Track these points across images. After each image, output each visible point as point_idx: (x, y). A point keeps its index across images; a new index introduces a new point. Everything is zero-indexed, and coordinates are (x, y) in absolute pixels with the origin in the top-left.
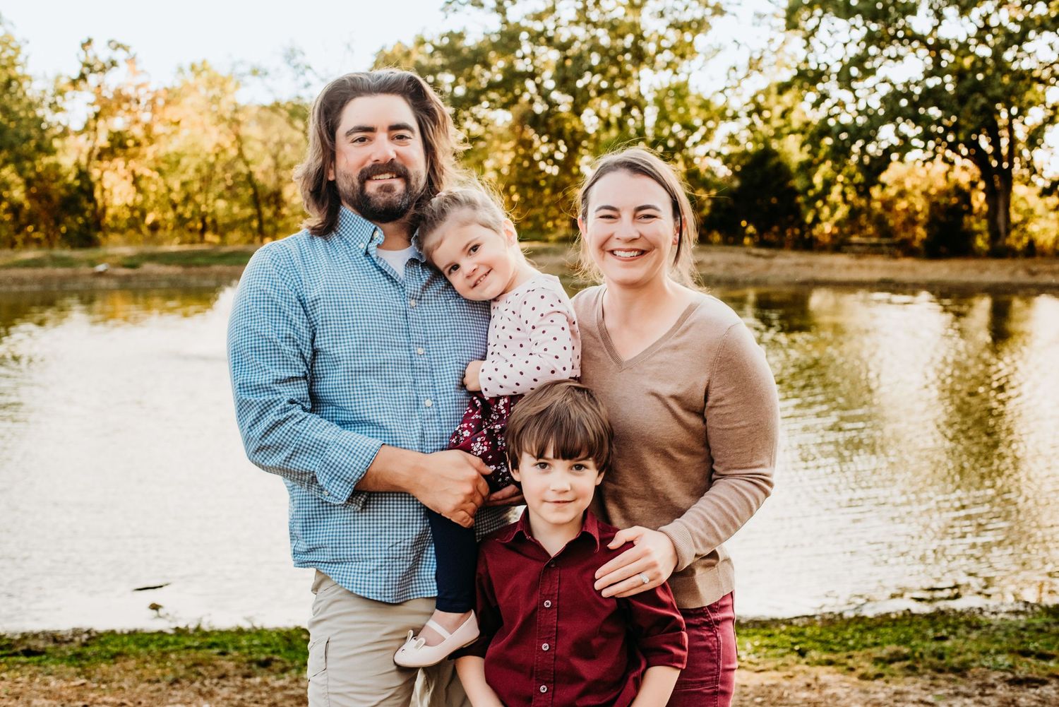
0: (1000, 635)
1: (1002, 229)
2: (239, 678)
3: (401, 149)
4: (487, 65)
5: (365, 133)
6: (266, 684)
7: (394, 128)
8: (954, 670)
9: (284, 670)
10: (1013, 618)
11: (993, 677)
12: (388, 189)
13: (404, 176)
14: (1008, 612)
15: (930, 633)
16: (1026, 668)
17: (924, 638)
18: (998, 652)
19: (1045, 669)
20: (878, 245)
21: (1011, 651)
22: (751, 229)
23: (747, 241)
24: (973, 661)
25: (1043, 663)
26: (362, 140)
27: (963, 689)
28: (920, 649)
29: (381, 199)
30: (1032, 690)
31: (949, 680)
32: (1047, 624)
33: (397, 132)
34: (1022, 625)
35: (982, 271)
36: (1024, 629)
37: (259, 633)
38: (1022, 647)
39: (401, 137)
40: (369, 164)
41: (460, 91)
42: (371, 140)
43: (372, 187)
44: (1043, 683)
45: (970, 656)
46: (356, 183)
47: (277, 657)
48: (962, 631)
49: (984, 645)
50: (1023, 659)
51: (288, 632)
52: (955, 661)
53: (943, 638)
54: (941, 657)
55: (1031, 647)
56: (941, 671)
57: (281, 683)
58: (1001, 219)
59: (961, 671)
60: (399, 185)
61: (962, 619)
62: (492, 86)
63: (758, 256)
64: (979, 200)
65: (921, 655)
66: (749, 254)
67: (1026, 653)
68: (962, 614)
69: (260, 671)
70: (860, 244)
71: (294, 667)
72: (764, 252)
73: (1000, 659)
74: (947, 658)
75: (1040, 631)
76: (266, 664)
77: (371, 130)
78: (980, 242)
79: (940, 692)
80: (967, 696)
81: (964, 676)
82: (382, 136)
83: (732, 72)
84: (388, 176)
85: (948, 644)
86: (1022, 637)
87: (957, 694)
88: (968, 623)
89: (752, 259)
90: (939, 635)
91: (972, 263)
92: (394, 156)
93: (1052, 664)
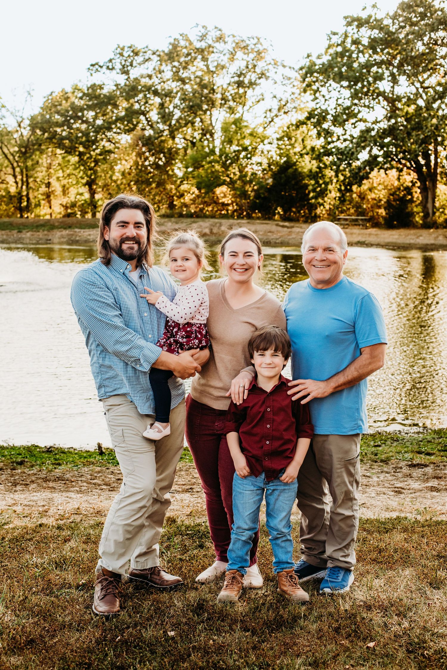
0: (408, 444)
1: (430, 211)
2: (9, 470)
3: (139, 232)
4: (116, 106)
5: (124, 224)
6: (24, 473)
7: (136, 223)
8: (382, 461)
9: (32, 466)
10: (416, 436)
11: (402, 464)
12: (132, 248)
13: (138, 243)
14: (414, 433)
15: (372, 443)
16: (419, 459)
17: (368, 446)
18: (406, 452)
19: (428, 460)
20: (356, 220)
21: (412, 452)
22: (279, 210)
23: (277, 217)
24: (392, 456)
25: (428, 457)
26: (123, 226)
27: (386, 469)
28: (366, 451)
29: (128, 252)
30: (420, 470)
31: (379, 466)
32: (434, 438)
33: (137, 225)
34: (420, 439)
35: (418, 237)
36: (421, 441)
37: (13, 448)
38: (418, 450)
39: (139, 227)
40: (124, 236)
41: (99, 122)
42: (126, 227)
43: (125, 246)
44: (426, 466)
45: (391, 454)
46: (118, 244)
47: (26, 460)
48: (388, 443)
49: (399, 449)
50: (418, 455)
51: (28, 447)
52: (383, 457)
53: (379, 446)
54: (376, 455)
55: (423, 450)
56: (376, 462)
57: (32, 472)
58: (430, 205)
59: (386, 461)
60: (136, 247)
61: (389, 437)
62: (119, 119)
63: (283, 226)
64: (417, 193)
65: (366, 454)
66: (277, 225)
67: (420, 453)
68: (390, 434)
69: (19, 467)
70: (346, 220)
71: (37, 465)
72: (287, 224)
73: (406, 455)
74: (379, 455)
75: (429, 442)
76: (21, 463)
77: (128, 223)
78: (418, 219)
79: (374, 471)
80: (387, 473)
81: (387, 464)
82: (131, 226)
83: (268, 113)
84: (132, 242)
85: (380, 448)
86: (419, 445)
87: (382, 472)
88: (392, 439)
89: (280, 229)
90: (376, 444)
91: (412, 231)
92: (135, 235)
93: (432, 457)
